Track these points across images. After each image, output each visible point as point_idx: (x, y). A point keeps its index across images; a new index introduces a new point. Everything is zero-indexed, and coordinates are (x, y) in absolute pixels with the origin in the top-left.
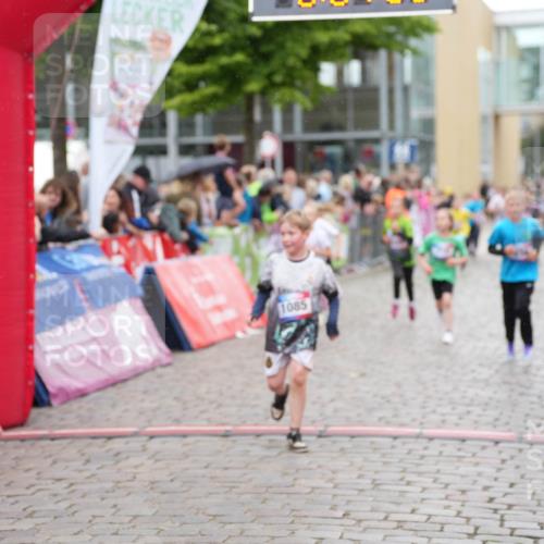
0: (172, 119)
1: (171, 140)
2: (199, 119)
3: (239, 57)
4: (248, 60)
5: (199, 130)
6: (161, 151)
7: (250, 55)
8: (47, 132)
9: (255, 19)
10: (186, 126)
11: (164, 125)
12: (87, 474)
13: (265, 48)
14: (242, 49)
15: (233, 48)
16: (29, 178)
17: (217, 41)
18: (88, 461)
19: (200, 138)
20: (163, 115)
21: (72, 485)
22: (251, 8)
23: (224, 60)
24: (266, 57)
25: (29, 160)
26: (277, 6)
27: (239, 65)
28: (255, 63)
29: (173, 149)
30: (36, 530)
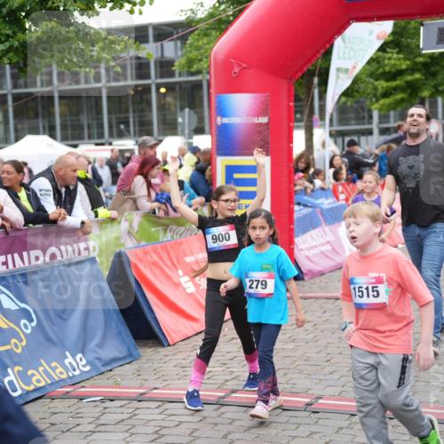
0: (375, 114)
1: (375, 126)
2: (392, 113)
3: (417, 76)
4: (423, 77)
5: (392, 120)
6: (370, 132)
7: (423, 75)
8: (302, 124)
9: (424, 52)
10: (384, 118)
11: (371, 117)
12: (324, 319)
13: (433, 69)
14: (419, 71)
15: (412, 70)
16: (290, 151)
17: (404, 67)
18: (324, 312)
19: (392, 124)
20: (370, 112)
21: (315, 325)
22: (421, 46)
23: (409, 78)
24: (434, 75)
25: (290, 139)
26: (437, 43)
27: (417, 80)
28: (426, 79)
29: (376, 131)
30: (295, 349)
